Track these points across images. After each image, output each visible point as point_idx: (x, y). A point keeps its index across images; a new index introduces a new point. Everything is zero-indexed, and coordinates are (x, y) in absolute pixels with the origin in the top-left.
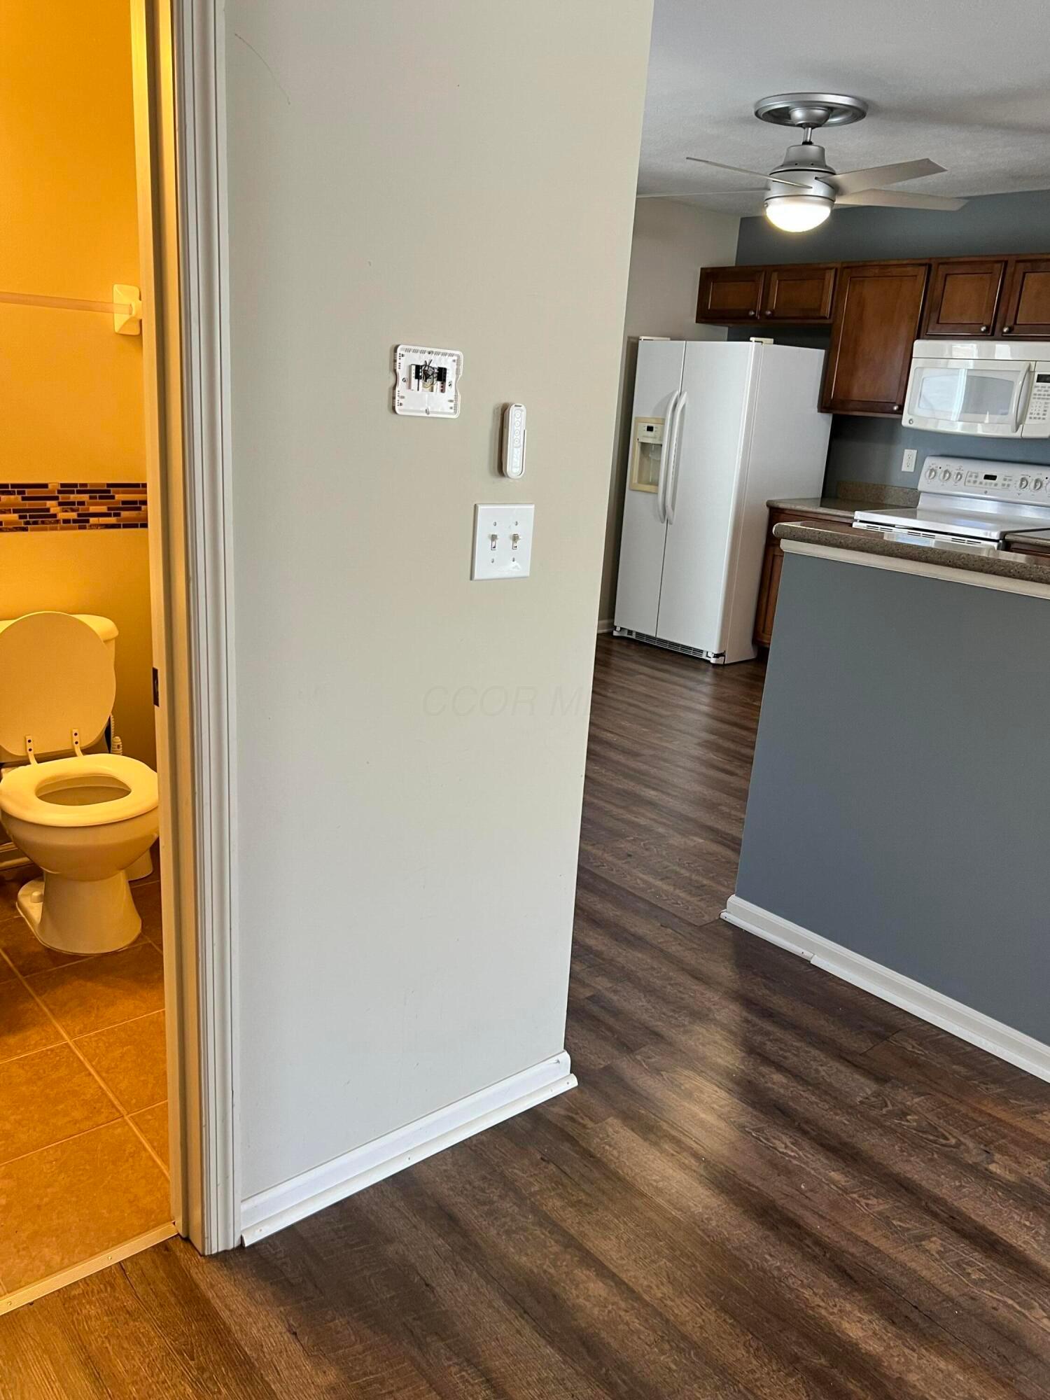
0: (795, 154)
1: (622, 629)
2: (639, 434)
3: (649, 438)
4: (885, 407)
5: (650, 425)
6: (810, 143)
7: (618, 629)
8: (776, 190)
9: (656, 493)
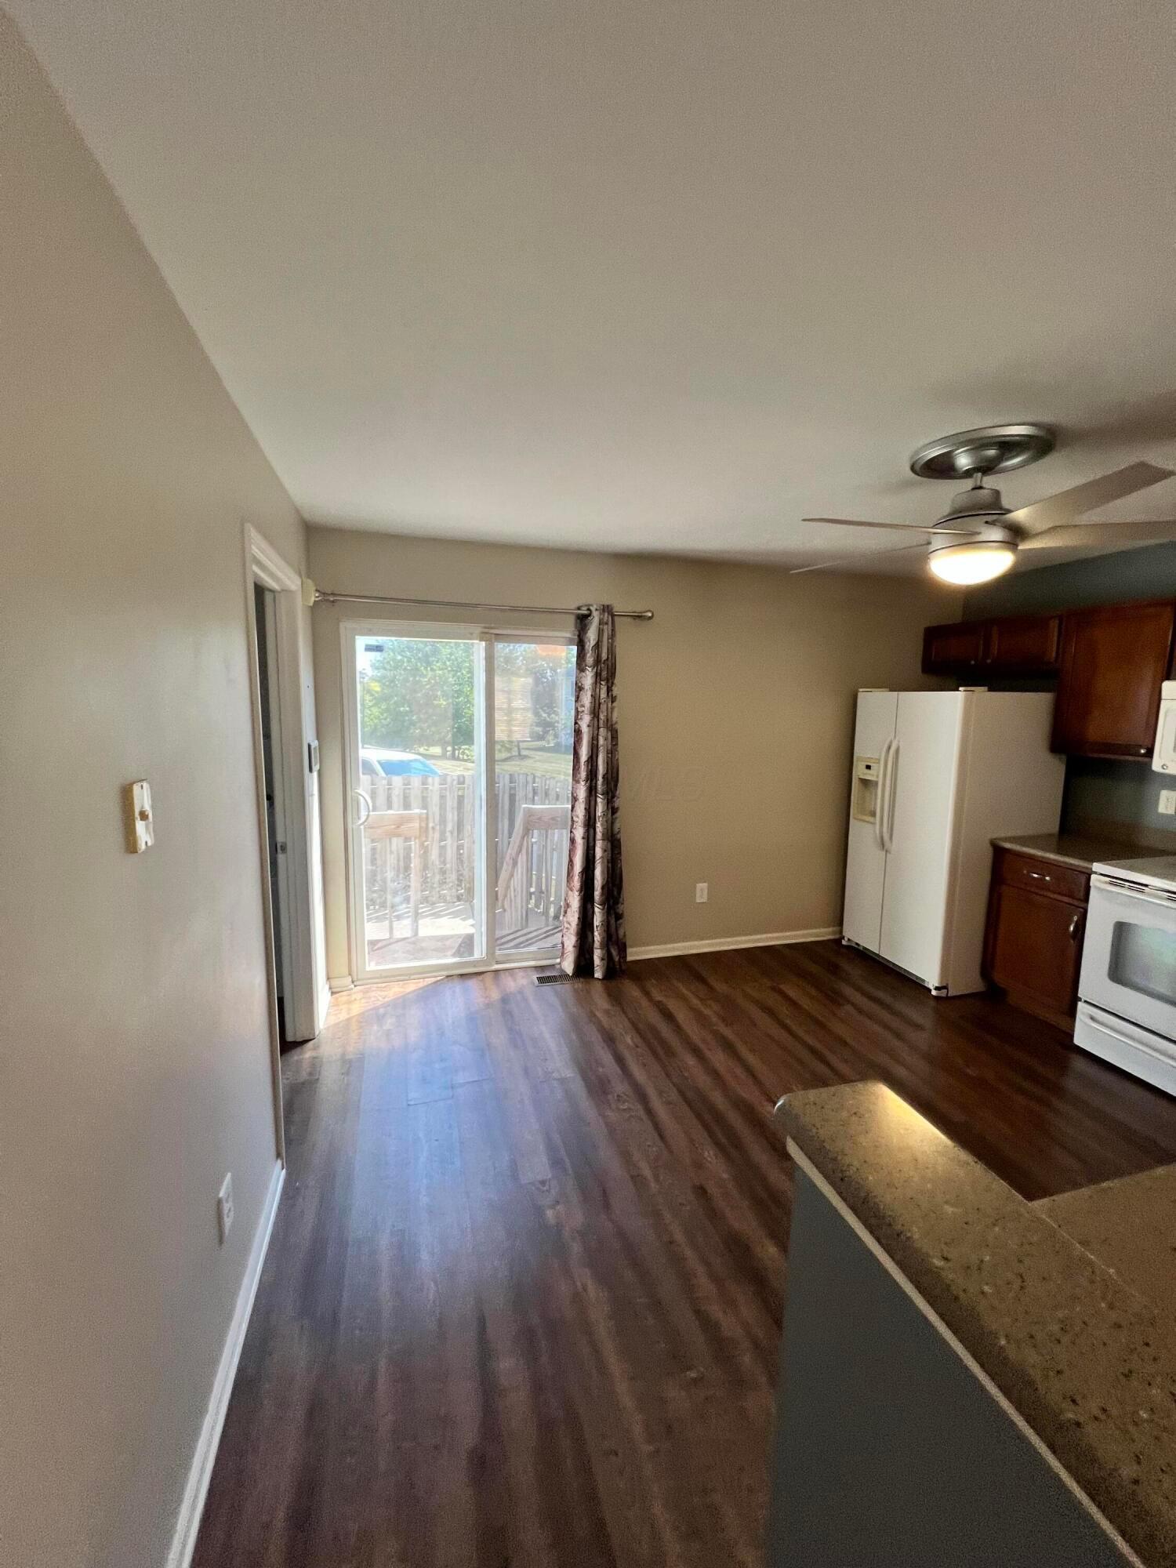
0: (962, 501)
1: (849, 940)
2: (859, 771)
3: (869, 776)
4: (1130, 749)
5: (869, 764)
6: (981, 488)
7: (846, 939)
8: (937, 542)
9: (874, 824)
